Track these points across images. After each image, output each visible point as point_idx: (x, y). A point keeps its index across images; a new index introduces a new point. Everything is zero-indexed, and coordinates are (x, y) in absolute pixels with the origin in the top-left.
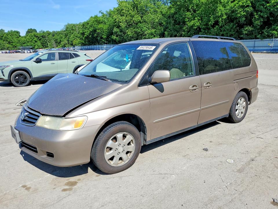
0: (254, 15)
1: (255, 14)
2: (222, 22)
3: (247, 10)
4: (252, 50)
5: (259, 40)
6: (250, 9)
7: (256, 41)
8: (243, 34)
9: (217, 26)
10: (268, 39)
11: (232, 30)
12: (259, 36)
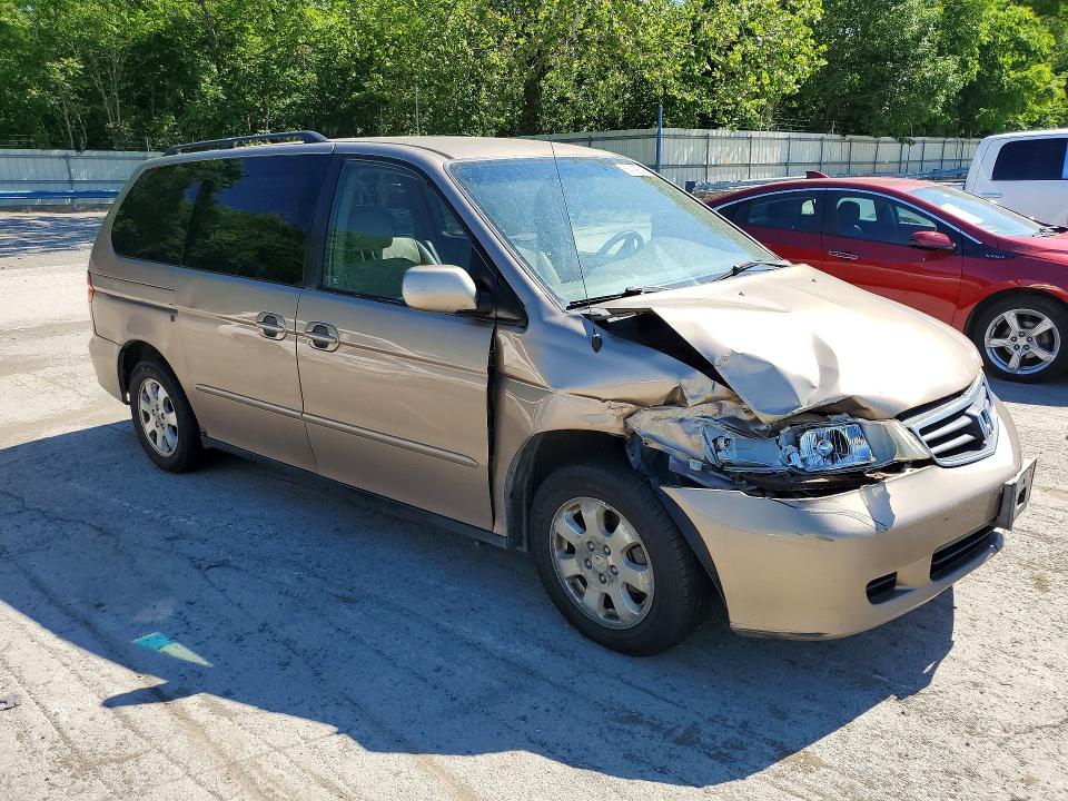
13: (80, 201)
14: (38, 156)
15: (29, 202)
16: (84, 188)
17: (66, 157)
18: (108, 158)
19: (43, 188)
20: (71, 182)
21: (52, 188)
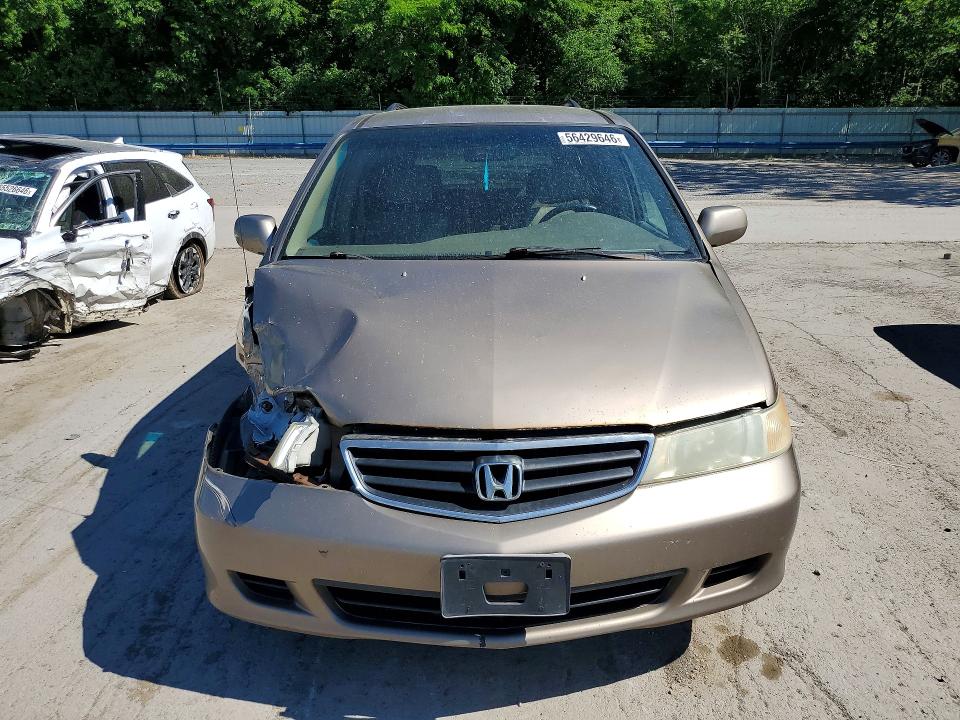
0: (174, 29)
1: (175, 25)
2: (59, 39)
3: (148, 10)
4: (194, 146)
5: (206, 113)
6: (155, 7)
7: (200, 117)
8: (150, 92)
9: (35, 54)
10: (234, 113)
11: (107, 76)
12: (204, 100)
13: (721, 150)
14: (698, 114)
15: (684, 151)
16: (728, 140)
17: (719, 114)
18: (752, 114)
19: (697, 139)
20: (719, 134)
21: (703, 140)
